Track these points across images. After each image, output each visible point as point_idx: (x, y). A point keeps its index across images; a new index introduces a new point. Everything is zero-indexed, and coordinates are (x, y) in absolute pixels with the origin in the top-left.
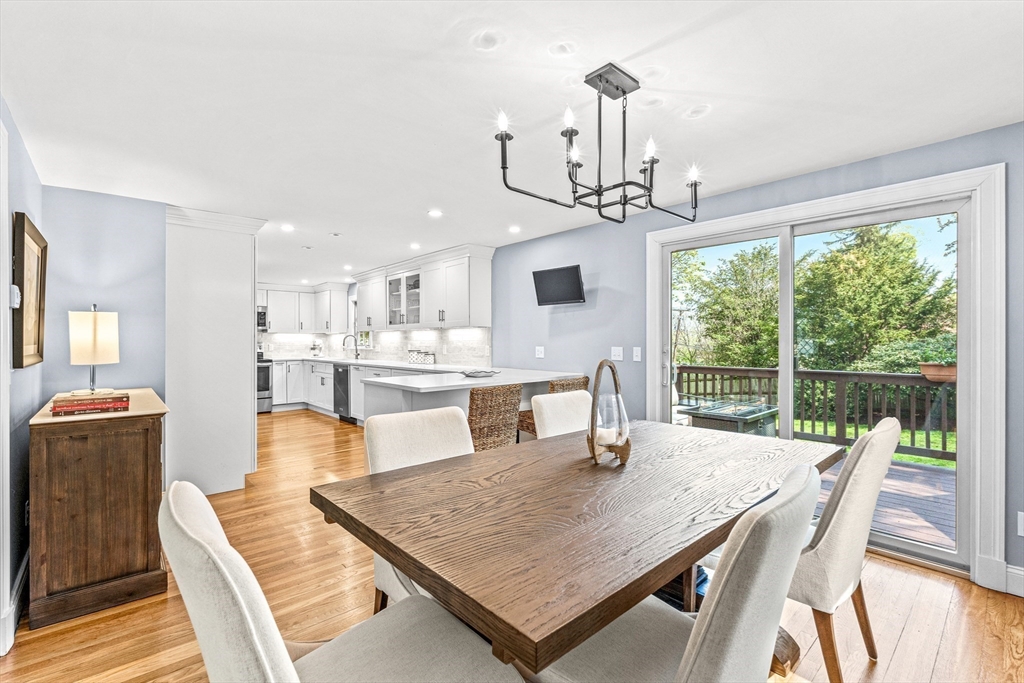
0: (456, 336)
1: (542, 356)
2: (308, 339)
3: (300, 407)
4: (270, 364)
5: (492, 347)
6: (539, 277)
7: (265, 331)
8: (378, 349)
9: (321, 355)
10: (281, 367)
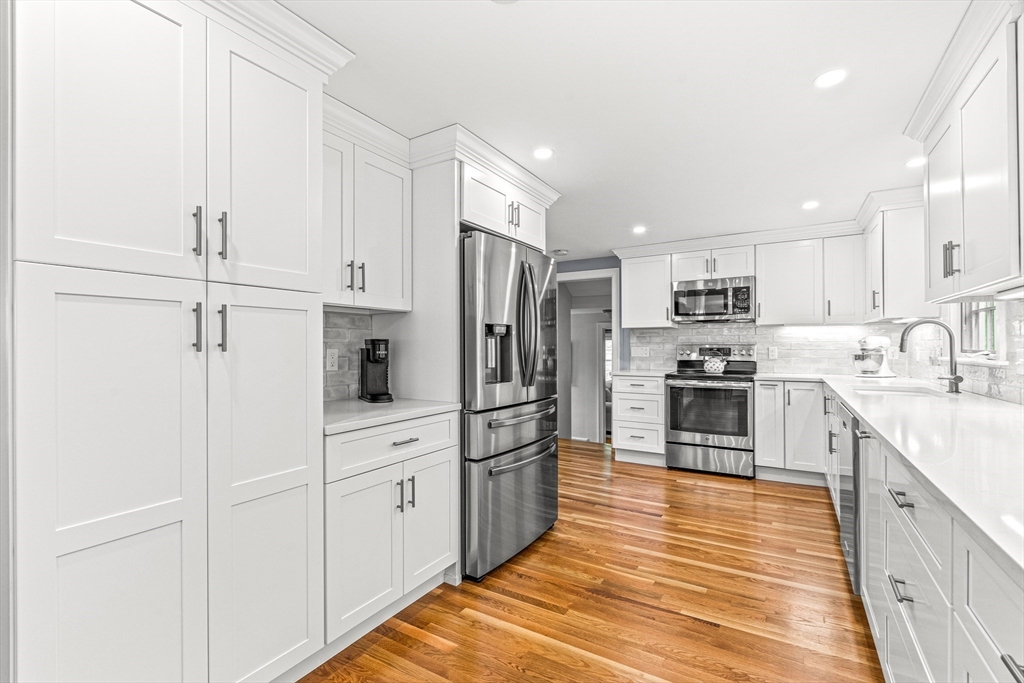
2: (847, 336)
4: (750, 384)
7: (752, 321)
10: (771, 392)
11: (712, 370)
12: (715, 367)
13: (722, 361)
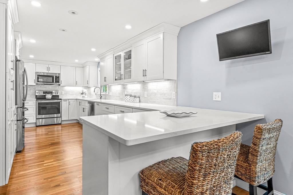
0: (153, 86)
1: (220, 99)
2: (80, 89)
3: (75, 122)
4: (61, 101)
5: (177, 92)
6: (222, 38)
7: (59, 85)
8: (111, 94)
9: (86, 97)
10: (66, 102)
11: (49, 98)
12: (49, 97)
13: (51, 95)
